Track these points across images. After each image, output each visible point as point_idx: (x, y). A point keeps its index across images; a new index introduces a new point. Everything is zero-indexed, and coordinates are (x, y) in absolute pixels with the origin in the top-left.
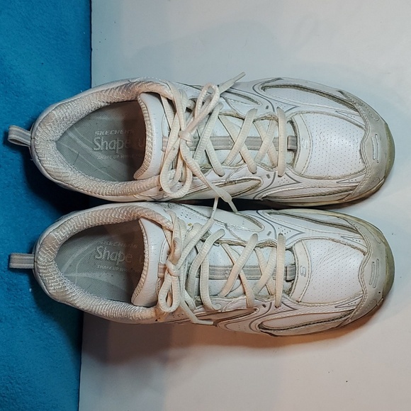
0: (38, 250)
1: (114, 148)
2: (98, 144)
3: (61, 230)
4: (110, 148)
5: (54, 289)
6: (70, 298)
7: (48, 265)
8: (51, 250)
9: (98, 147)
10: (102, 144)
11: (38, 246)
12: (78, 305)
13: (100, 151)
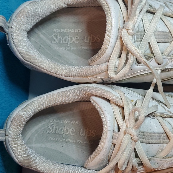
0: (9, 126)
1: (67, 42)
2: (55, 38)
3: (27, 110)
4: (64, 42)
5: (22, 157)
6: (34, 164)
7: (17, 138)
8: (19, 125)
9: (55, 41)
10: (58, 38)
11: (9, 123)
12: (39, 169)
13: (57, 43)
